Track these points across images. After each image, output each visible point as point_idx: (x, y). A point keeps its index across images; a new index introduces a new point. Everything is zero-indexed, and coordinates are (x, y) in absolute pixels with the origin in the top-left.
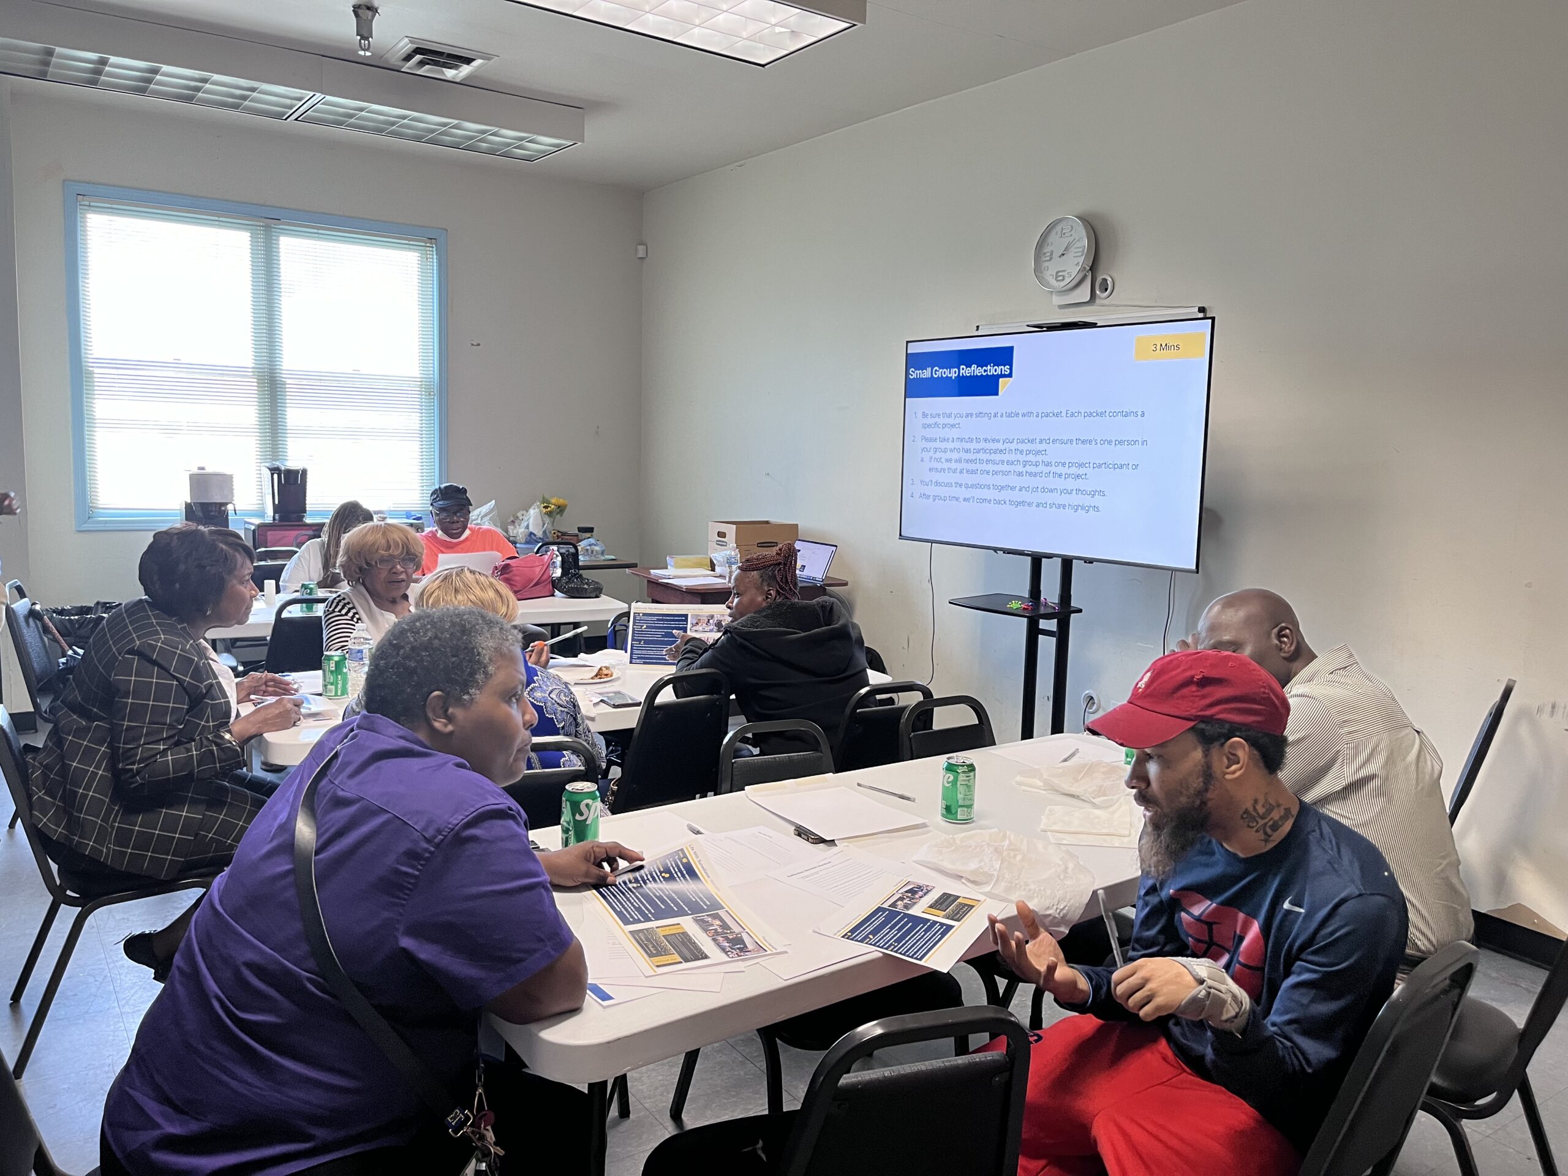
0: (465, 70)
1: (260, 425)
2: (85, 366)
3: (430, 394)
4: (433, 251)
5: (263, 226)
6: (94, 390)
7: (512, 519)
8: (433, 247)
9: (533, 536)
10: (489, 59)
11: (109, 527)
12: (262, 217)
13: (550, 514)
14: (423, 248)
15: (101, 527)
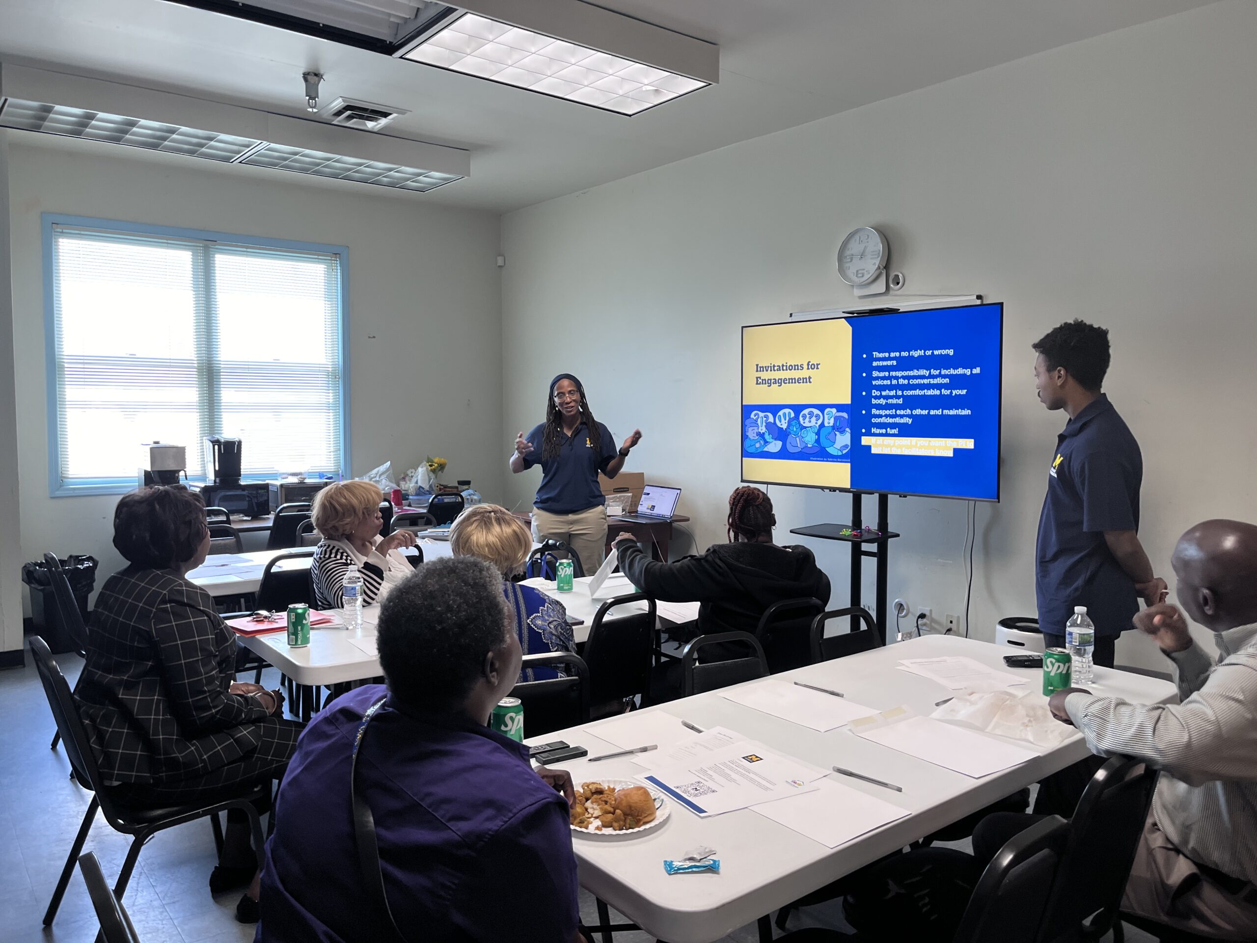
0: (383, 122)
1: (199, 406)
2: (58, 362)
3: (336, 378)
4: (337, 264)
5: (202, 247)
6: (65, 381)
7: (402, 476)
8: (337, 261)
9: (421, 489)
10: (403, 114)
11: (77, 493)
12: (202, 239)
13: (434, 471)
14: (329, 261)
15: (71, 493)
